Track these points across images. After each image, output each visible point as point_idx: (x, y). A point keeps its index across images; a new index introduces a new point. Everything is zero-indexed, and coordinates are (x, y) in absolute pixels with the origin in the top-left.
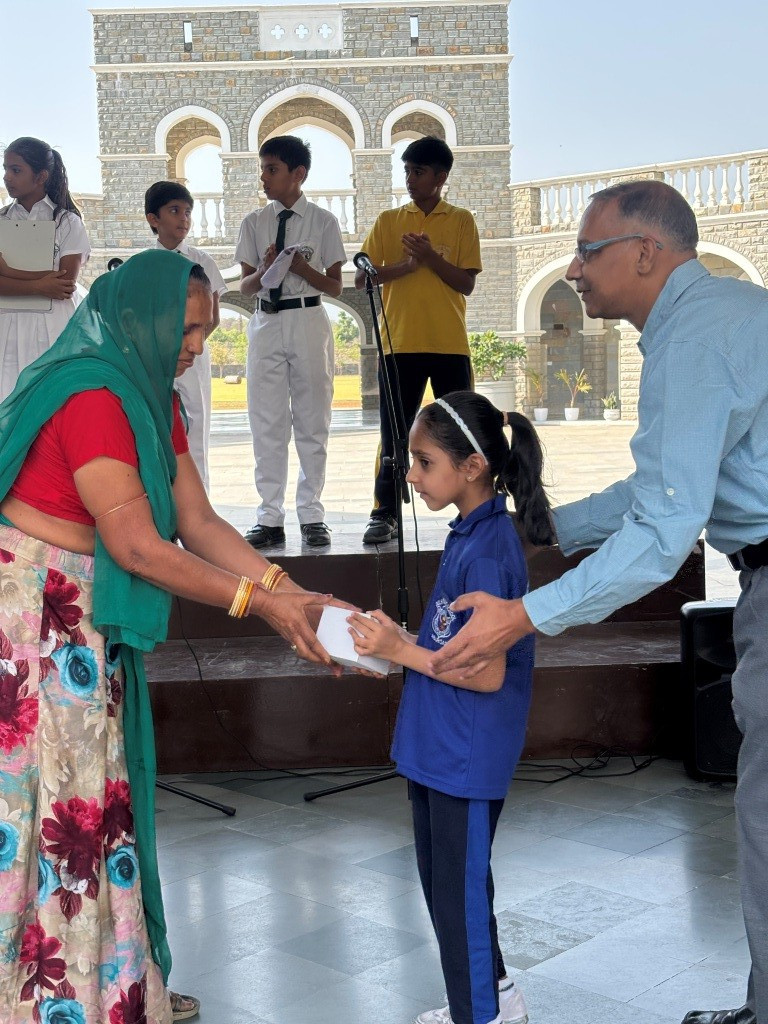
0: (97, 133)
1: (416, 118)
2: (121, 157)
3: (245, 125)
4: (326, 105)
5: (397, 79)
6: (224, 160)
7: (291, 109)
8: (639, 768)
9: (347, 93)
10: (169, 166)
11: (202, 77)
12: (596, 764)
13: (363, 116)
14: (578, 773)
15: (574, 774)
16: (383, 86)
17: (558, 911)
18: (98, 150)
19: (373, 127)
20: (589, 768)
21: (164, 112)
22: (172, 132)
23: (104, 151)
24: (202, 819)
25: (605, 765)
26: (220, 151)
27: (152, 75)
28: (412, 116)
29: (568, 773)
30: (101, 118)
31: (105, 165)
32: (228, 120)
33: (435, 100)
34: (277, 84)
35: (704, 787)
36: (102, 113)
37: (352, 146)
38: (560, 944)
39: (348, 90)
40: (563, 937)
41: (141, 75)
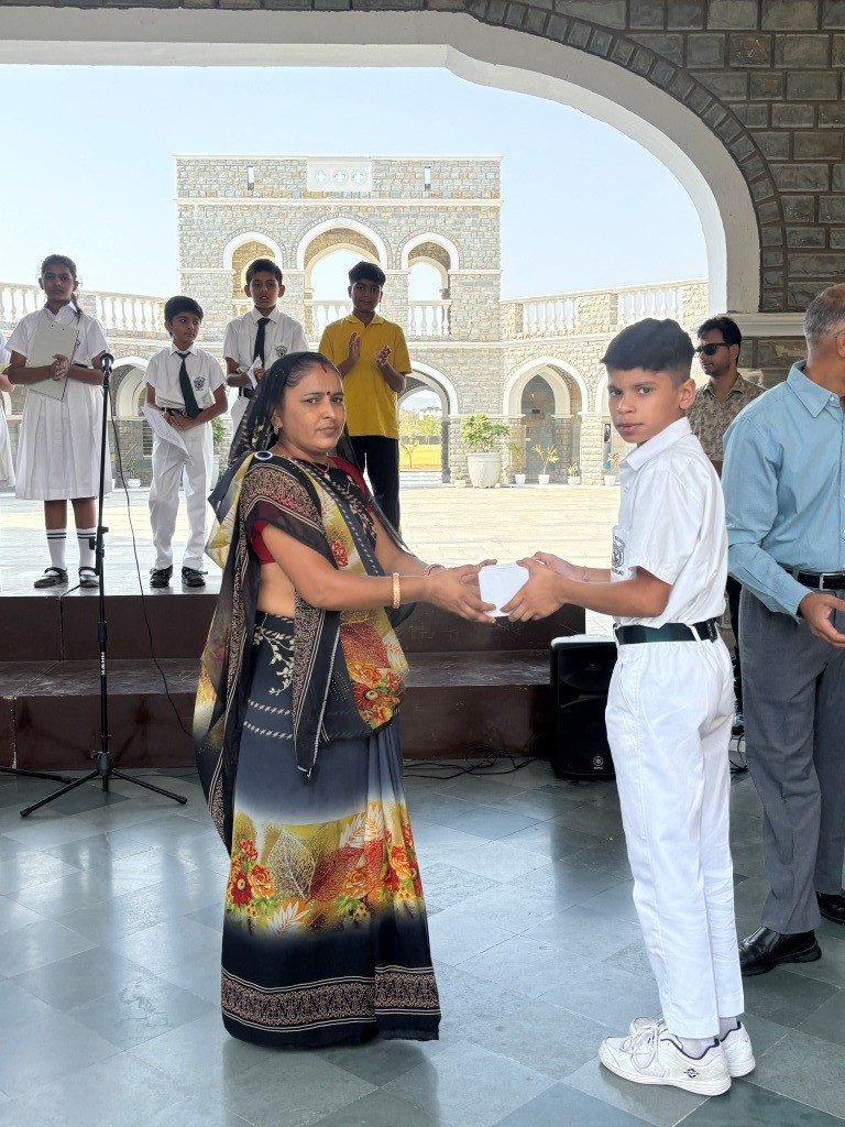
0: (178, 251)
1: (429, 247)
2: (197, 270)
3: (294, 249)
4: (359, 235)
5: (414, 216)
7: (332, 237)
8: (518, 768)
9: (375, 226)
10: (235, 278)
11: (261, 210)
12: (487, 764)
13: (387, 244)
14: (469, 771)
15: (465, 772)
16: (403, 222)
18: (179, 265)
19: (394, 252)
20: (478, 767)
21: (231, 237)
22: (238, 251)
23: (183, 265)
24: (160, 807)
25: (492, 765)
27: (222, 208)
28: (425, 245)
29: (462, 771)
30: (181, 239)
31: (184, 277)
32: (281, 244)
33: (443, 233)
34: (320, 217)
35: (564, 784)
36: (182, 235)
39: (376, 224)
41: (214, 207)
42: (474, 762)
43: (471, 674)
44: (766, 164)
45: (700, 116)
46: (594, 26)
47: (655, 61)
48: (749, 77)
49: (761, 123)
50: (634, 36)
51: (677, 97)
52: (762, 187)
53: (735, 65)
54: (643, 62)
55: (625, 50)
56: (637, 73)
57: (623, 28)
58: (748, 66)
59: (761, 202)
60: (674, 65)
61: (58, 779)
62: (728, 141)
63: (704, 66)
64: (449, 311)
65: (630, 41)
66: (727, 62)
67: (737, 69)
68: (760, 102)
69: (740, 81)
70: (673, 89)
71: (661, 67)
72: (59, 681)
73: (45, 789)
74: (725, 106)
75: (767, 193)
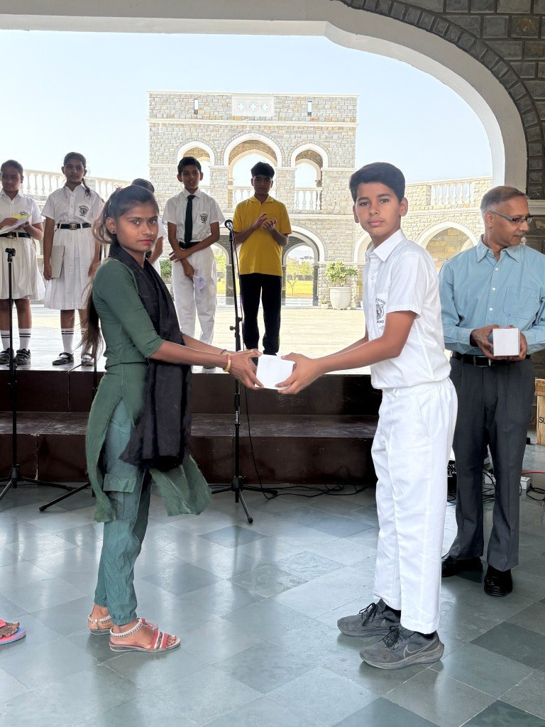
1: (309, 153)
2: (159, 165)
3: (222, 152)
4: (265, 144)
5: (299, 132)
6: (211, 169)
7: (247, 145)
9: (274, 138)
11: (202, 127)
13: (282, 150)
15: (324, 493)
16: (293, 136)
17: (294, 566)
18: (148, 162)
19: (287, 156)
21: (183, 144)
23: (152, 162)
25: (341, 489)
26: (209, 164)
27: (177, 125)
28: (307, 151)
29: (322, 492)
30: (151, 146)
31: (151, 169)
32: (214, 149)
33: (318, 144)
34: (240, 132)
36: (151, 142)
38: (290, 584)
39: (275, 137)
40: (292, 581)
41: (172, 125)
42: (330, 486)
43: (329, 430)
44: (533, 102)
46: (423, 10)
47: (462, 33)
48: (524, 44)
49: (531, 75)
50: (448, 17)
51: (476, 57)
52: (531, 117)
53: (514, 36)
54: (454, 34)
55: (442, 26)
56: (450, 41)
57: (442, 11)
58: (523, 37)
59: (529, 127)
60: (474, 36)
61: (64, 487)
62: (508, 86)
63: (494, 37)
64: (321, 195)
65: (446, 20)
66: (509, 34)
67: (516, 39)
68: (531, 61)
69: (518, 47)
70: (473, 52)
71: (465, 37)
72: (66, 425)
73: (55, 493)
74: (507, 63)
75: (533, 121)
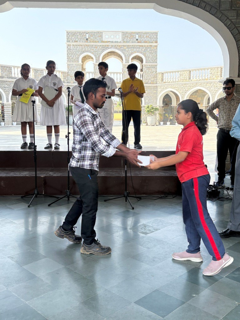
0: (67, 58)
3: (99, 57)
4: (117, 53)
6: (94, 65)
7: (109, 54)
8: (174, 197)
10: (82, 65)
11: (90, 46)
12: (165, 196)
13: (125, 56)
14: (161, 198)
15: (160, 198)
16: (130, 49)
17: (154, 224)
19: (127, 58)
20: (163, 197)
22: (83, 58)
23: (68, 62)
25: (167, 197)
26: (93, 62)
27: (79, 45)
28: (136, 56)
30: (67, 54)
31: (68, 65)
32: (95, 56)
33: (141, 53)
34: (106, 48)
37: (122, 63)
38: (154, 230)
39: (122, 50)
40: (155, 229)
42: (162, 195)
45: (223, 23)
51: (217, 18)
54: (208, 8)
55: (203, 5)
56: (206, 11)
58: (237, 9)
60: (217, 9)
62: (231, 30)
63: (225, 9)
64: (142, 75)
65: (205, 2)
66: (231, 7)
67: (234, 10)
69: (235, 13)
70: (216, 15)
71: (213, 9)
72: (54, 172)
74: (230, 20)
